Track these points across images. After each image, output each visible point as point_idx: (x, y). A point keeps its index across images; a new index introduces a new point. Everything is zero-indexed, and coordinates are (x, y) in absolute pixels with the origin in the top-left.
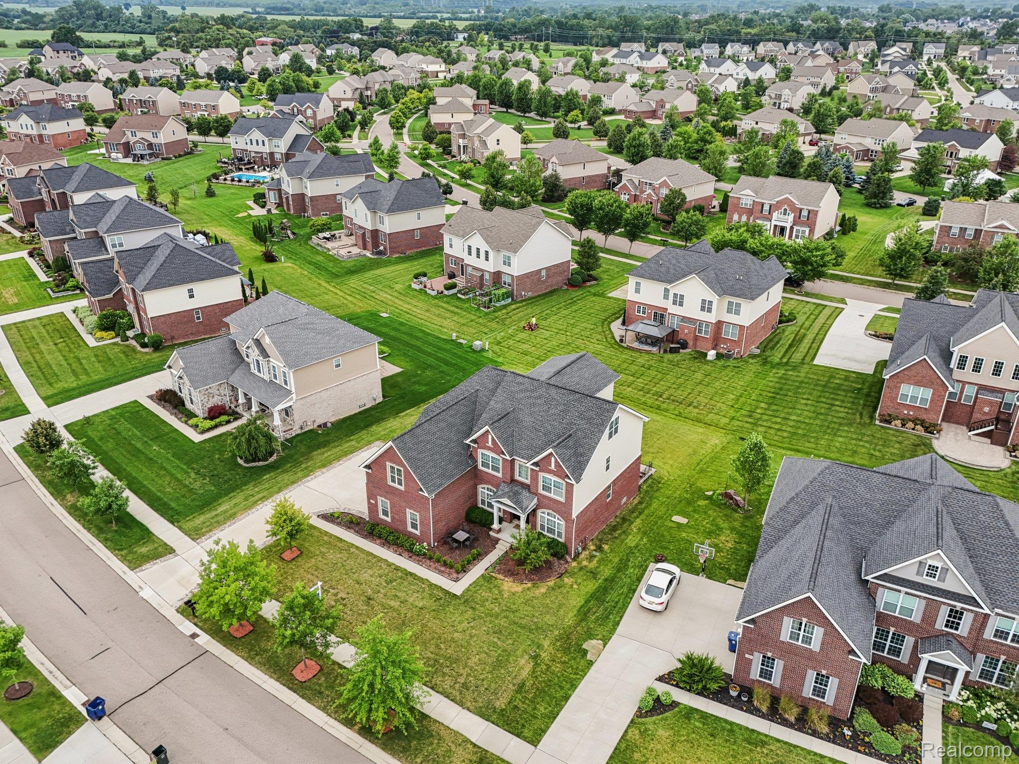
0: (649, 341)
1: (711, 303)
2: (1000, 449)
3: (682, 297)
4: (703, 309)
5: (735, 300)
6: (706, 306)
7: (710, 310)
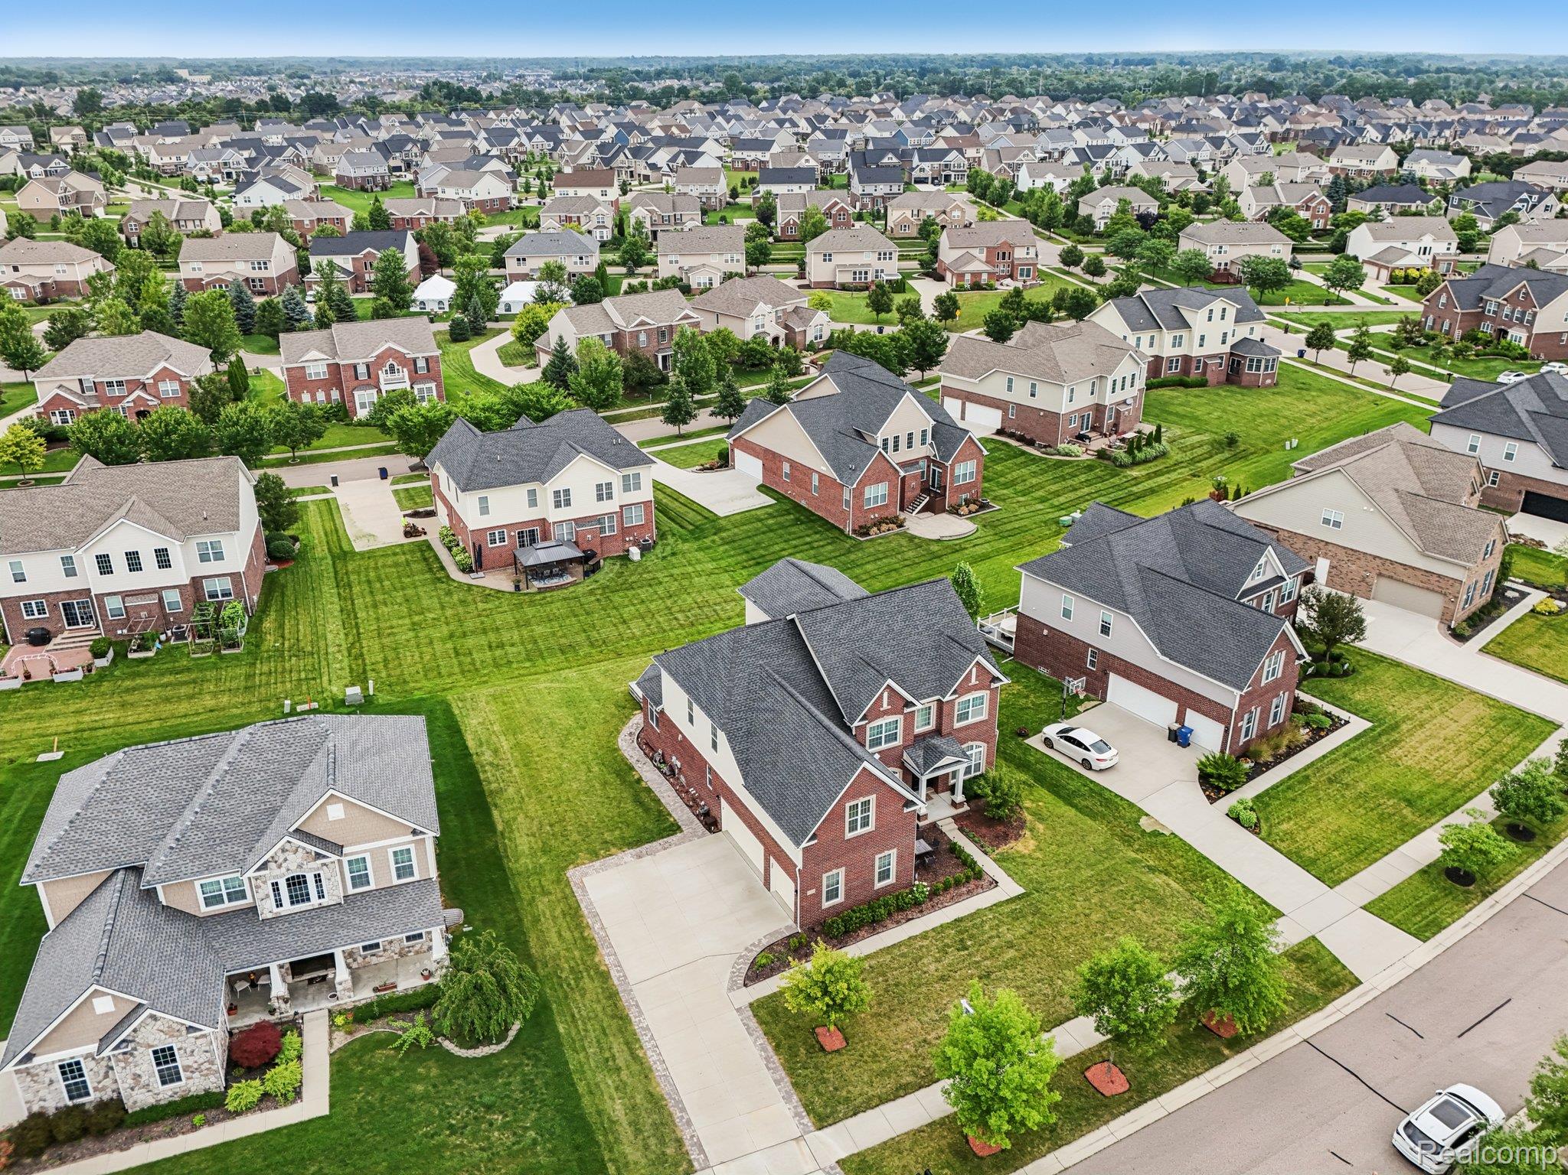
0: (556, 570)
1: (609, 485)
2: (944, 515)
3: (567, 492)
4: (600, 498)
5: (630, 471)
6: (603, 492)
7: (610, 497)
